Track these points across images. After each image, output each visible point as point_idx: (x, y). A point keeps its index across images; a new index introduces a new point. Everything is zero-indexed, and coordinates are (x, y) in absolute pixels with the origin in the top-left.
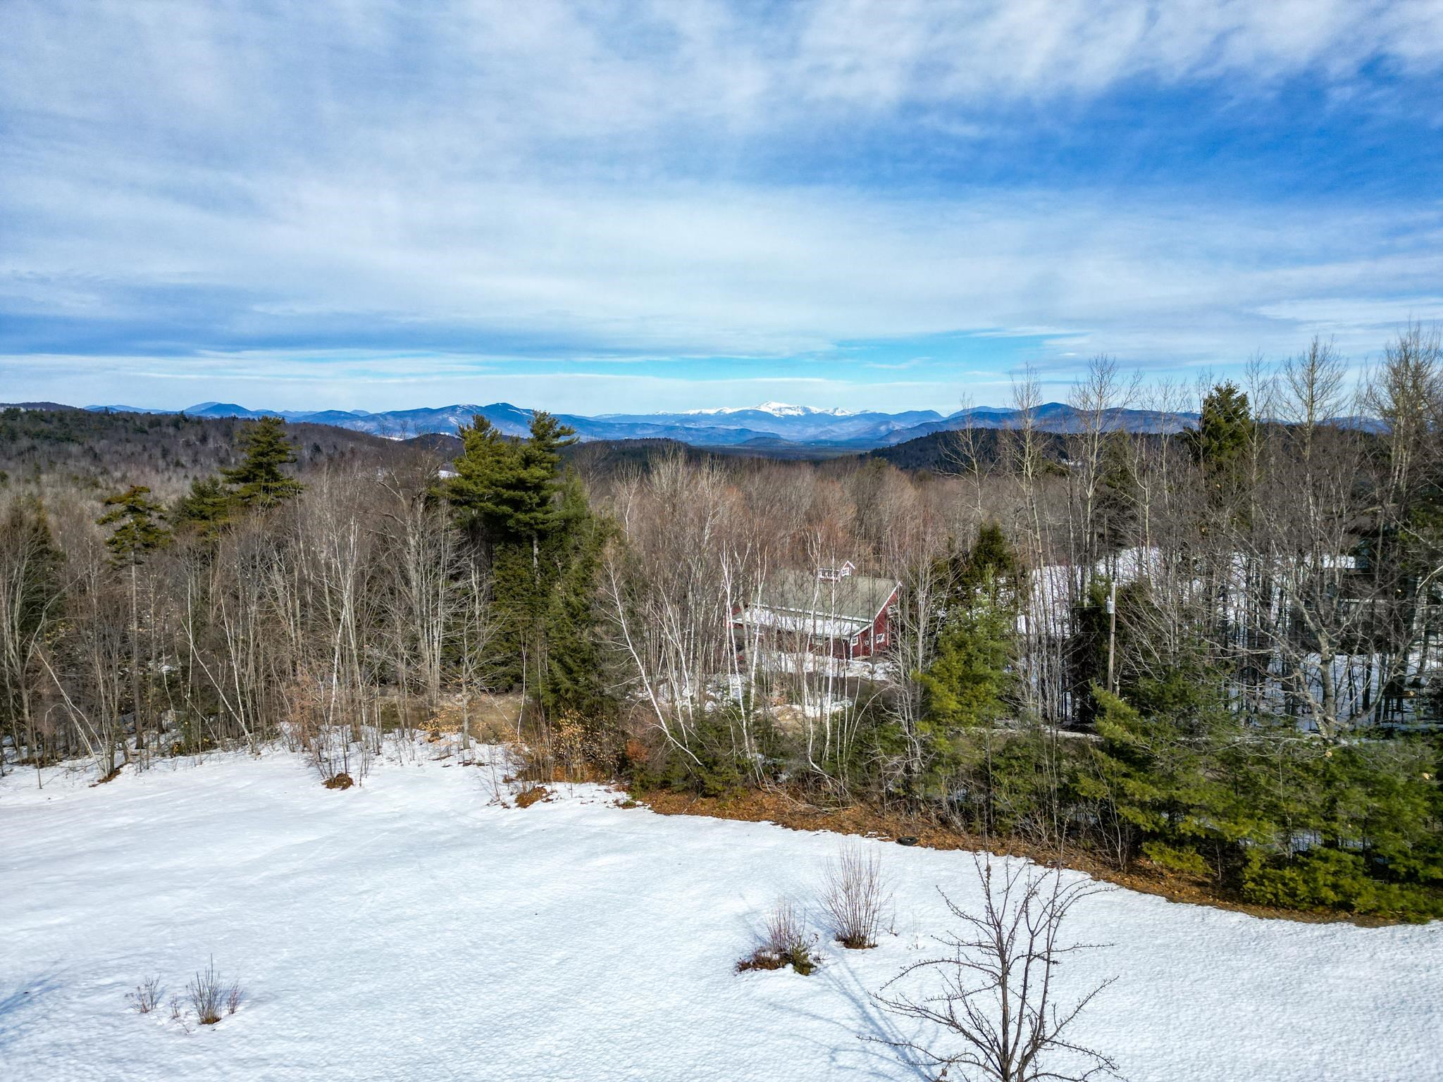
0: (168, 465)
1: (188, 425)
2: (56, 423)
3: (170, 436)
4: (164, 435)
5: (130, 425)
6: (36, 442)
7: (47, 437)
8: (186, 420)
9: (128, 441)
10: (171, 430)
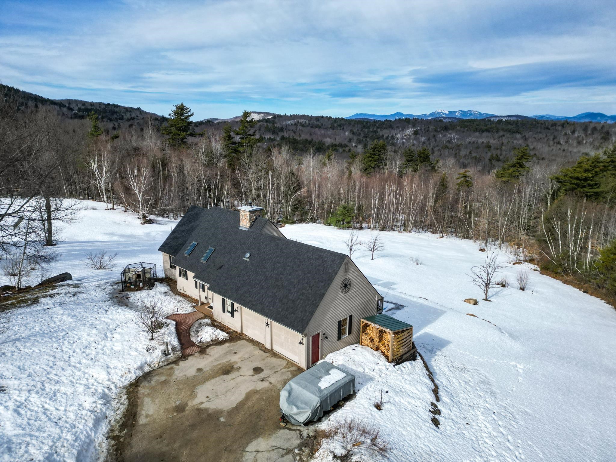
0: (554, 143)
1: (567, 126)
2: (514, 126)
3: (559, 131)
4: (557, 130)
5: (543, 126)
6: (505, 133)
7: (509, 131)
8: (568, 123)
9: (540, 133)
10: (560, 128)
